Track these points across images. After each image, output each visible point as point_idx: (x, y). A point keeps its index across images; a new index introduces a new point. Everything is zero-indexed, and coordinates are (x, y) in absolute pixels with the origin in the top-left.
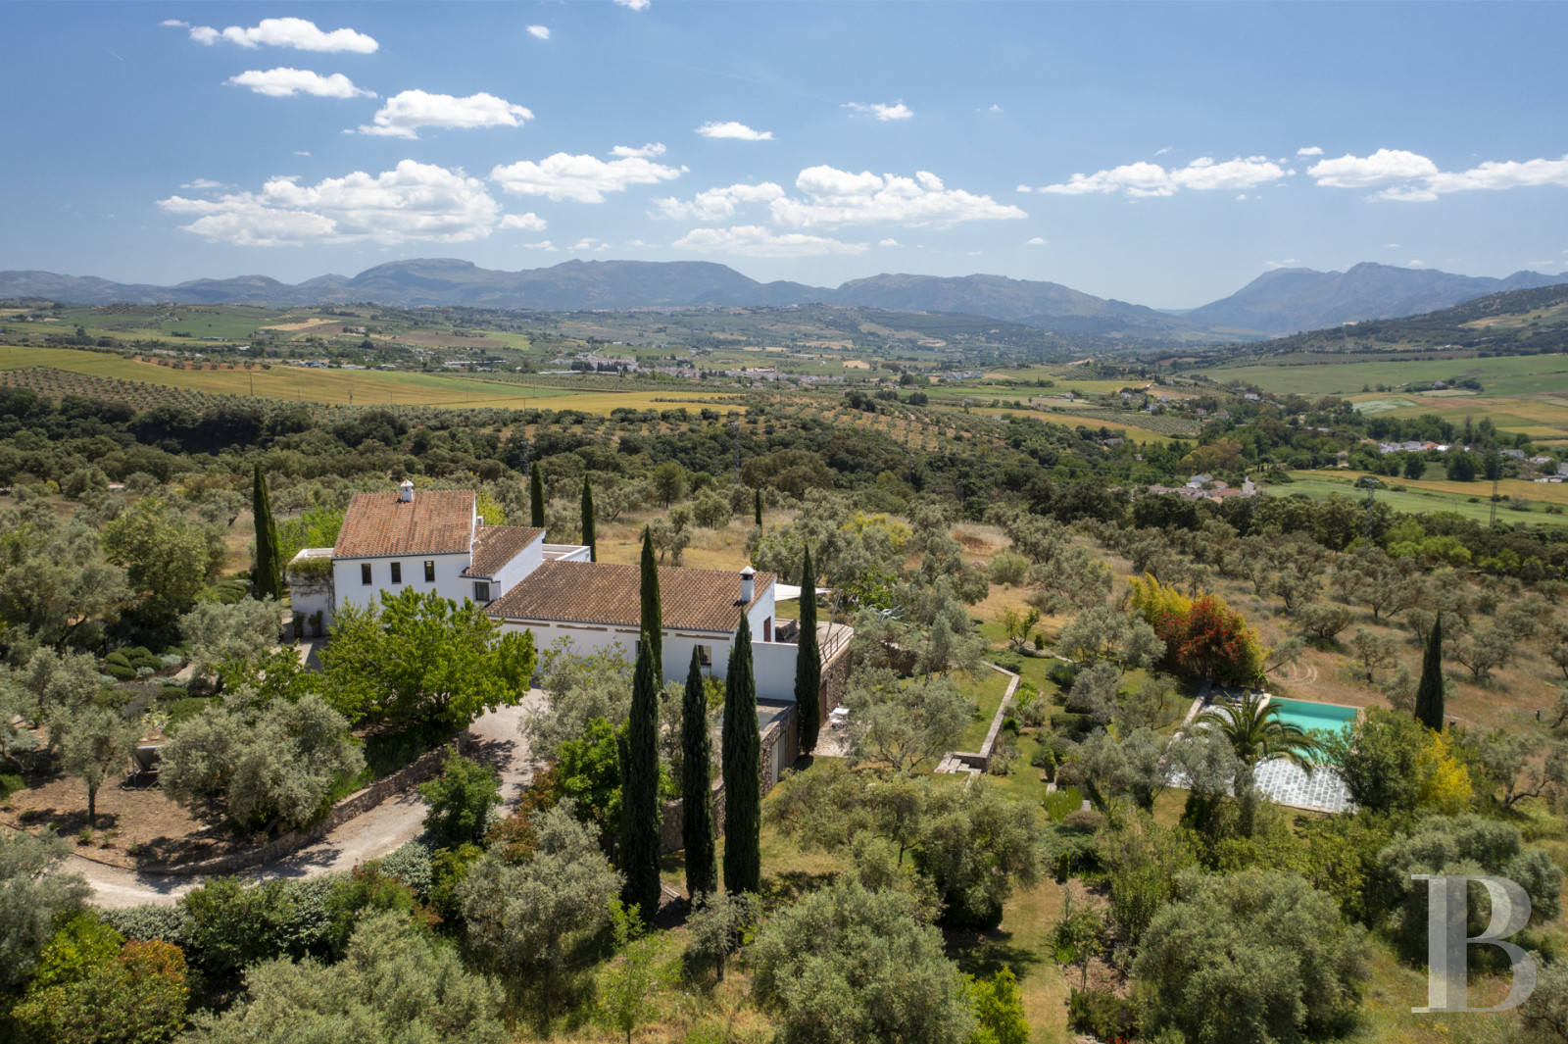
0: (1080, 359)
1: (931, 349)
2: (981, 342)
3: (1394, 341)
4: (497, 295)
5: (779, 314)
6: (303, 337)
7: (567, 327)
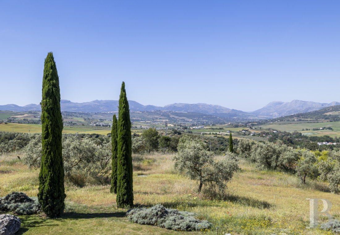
0: (227, 123)
1: (189, 121)
2: (201, 120)
3: (307, 118)
4: (76, 109)
5: (150, 113)
6: (22, 119)
7: (94, 116)
